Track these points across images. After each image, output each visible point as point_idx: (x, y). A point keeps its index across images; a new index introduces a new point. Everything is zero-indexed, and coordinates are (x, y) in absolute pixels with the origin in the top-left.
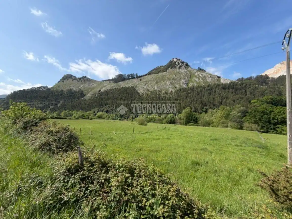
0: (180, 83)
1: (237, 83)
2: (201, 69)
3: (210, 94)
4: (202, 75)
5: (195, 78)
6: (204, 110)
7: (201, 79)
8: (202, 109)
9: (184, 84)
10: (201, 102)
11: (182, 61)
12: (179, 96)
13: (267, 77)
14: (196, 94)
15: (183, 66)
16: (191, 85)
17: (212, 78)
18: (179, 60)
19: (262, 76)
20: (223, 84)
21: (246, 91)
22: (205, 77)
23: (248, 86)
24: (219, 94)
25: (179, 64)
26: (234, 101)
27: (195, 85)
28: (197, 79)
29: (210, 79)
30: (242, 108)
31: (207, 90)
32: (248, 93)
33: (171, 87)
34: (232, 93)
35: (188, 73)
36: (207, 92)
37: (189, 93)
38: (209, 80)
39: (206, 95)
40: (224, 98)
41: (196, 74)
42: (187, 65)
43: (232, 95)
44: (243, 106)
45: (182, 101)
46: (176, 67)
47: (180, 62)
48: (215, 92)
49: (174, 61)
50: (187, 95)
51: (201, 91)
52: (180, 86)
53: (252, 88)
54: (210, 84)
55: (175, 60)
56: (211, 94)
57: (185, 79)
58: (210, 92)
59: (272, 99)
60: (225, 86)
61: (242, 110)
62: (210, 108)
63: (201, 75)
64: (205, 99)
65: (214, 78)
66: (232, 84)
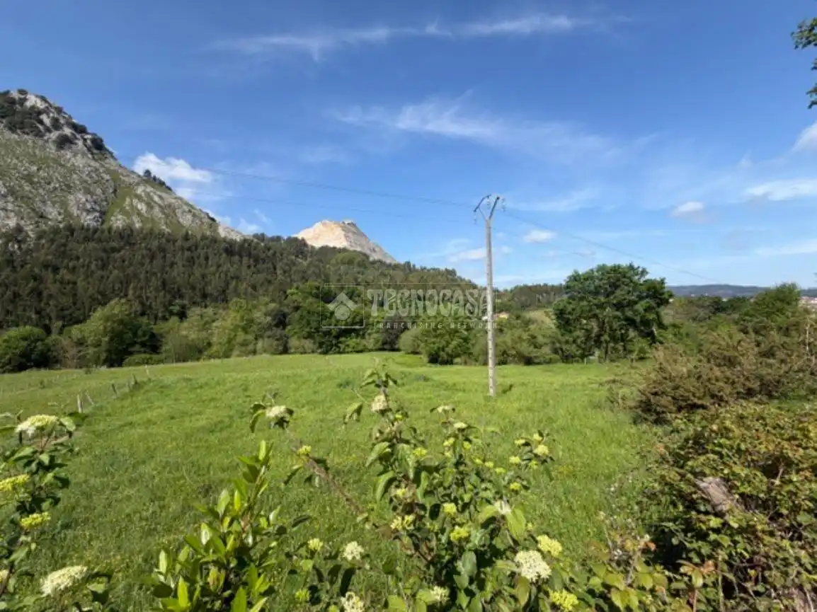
0: (64, 204)
1: (258, 243)
2: (155, 178)
3: (191, 261)
4: (160, 197)
5: (135, 201)
6: (176, 309)
7: (157, 209)
8: (167, 306)
9: (88, 212)
10: (164, 284)
11: (74, 121)
12: (63, 253)
13: (303, 243)
14: (143, 257)
15: (80, 143)
16: (118, 221)
17: (194, 215)
18: (59, 110)
19: (296, 239)
20: (224, 240)
21: (275, 268)
22: (170, 206)
23: (278, 254)
24: (219, 266)
25: (56, 125)
26: (254, 288)
27: (138, 225)
28: (142, 207)
29: (189, 217)
30: (272, 305)
31: (182, 249)
32: (279, 272)
33: (10, 207)
34: (249, 267)
35: (107, 177)
36: (183, 254)
37: (114, 250)
38: (186, 220)
39: (180, 264)
40: (232, 278)
41: (140, 190)
42: (98, 146)
43: (249, 272)
44: (273, 301)
45: (82, 277)
46: (39, 134)
47: (62, 121)
48: (207, 258)
49: (28, 104)
50: (104, 255)
51: (162, 249)
52: (68, 215)
53: (285, 261)
54: (190, 232)
55: (32, 101)
56: (194, 263)
57: (88, 191)
58: (192, 258)
59: (318, 288)
60: (231, 246)
61: (272, 311)
62: (194, 303)
63: (156, 199)
64: (178, 274)
65: (201, 219)
66: (246, 245)
